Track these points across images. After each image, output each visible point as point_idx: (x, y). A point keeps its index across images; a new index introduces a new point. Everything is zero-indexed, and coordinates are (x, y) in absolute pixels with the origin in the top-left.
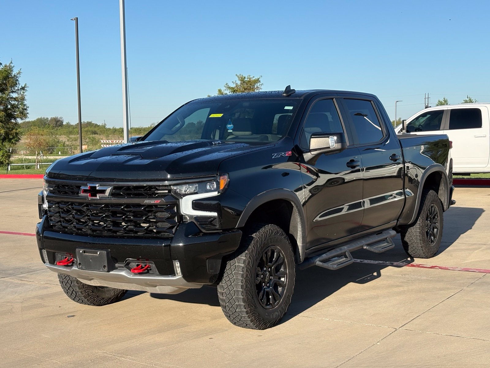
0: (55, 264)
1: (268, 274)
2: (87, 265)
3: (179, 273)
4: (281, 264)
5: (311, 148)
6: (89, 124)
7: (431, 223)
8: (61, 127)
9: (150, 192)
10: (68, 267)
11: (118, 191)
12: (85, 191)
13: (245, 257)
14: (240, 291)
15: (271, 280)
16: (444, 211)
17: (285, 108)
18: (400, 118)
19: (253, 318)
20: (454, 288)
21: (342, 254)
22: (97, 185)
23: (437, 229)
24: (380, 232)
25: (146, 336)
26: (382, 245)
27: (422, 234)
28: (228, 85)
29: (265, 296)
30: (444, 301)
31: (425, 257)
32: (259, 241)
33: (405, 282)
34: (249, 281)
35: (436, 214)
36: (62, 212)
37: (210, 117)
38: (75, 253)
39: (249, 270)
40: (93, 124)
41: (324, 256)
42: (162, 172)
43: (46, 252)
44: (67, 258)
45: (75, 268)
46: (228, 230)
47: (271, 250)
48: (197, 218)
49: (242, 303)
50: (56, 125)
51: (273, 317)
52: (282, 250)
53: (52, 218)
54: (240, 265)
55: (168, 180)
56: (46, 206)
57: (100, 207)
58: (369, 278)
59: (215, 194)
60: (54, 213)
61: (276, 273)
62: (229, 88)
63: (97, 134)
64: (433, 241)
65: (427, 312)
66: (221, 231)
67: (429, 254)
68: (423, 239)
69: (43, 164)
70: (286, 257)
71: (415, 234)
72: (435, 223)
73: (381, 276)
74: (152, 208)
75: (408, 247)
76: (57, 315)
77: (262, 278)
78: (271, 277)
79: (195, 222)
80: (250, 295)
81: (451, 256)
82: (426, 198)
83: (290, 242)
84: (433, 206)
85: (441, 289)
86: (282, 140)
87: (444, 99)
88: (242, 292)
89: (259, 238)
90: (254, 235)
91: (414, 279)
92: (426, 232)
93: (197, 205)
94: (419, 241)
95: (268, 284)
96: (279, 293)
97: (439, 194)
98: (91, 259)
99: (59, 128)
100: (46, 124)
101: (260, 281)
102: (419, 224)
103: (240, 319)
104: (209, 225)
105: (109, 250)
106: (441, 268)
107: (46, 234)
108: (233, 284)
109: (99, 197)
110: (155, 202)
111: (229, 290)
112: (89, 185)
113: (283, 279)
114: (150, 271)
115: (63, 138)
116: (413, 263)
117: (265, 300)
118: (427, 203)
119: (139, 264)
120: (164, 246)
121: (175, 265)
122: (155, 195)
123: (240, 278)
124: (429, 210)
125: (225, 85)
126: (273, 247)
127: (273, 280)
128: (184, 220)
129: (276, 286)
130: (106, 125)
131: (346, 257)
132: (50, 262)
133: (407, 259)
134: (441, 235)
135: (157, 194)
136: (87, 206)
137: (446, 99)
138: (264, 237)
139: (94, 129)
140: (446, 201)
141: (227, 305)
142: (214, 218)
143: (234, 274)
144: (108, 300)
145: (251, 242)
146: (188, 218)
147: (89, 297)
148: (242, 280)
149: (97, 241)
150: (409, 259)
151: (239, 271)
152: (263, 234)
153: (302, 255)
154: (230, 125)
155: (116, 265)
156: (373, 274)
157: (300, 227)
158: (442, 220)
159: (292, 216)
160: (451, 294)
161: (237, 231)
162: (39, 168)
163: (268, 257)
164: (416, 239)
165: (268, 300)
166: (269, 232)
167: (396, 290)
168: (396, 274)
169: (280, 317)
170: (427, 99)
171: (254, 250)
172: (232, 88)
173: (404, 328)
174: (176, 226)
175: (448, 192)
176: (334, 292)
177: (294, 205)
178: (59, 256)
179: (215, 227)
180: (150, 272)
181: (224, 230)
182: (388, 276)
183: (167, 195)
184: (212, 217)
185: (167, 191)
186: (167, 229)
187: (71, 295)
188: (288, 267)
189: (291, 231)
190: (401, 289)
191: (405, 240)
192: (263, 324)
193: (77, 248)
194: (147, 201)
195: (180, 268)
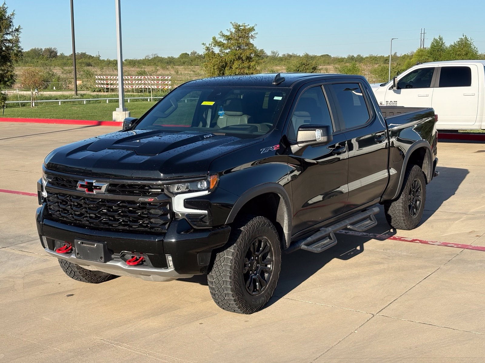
0: (55, 250)
1: (255, 262)
2: (85, 255)
3: (171, 266)
4: (268, 253)
5: (298, 140)
6: (83, 55)
7: (414, 196)
8: (56, 58)
9: (144, 190)
10: (67, 254)
11: (114, 188)
12: (82, 186)
13: (234, 249)
14: (228, 281)
15: (258, 267)
16: (427, 183)
17: (274, 99)
18: (395, 52)
19: (240, 305)
20: (432, 266)
21: (326, 236)
22: (94, 181)
23: (420, 201)
24: (364, 210)
25: (140, 320)
26: (365, 223)
27: (404, 208)
28: (223, 33)
29: (252, 283)
30: (421, 282)
31: (407, 229)
32: (247, 234)
33: (386, 258)
34: (236, 272)
35: (419, 187)
36: (60, 202)
37: (202, 104)
38: (73, 242)
39: (237, 262)
40: (88, 55)
41: (309, 239)
42: (155, 171)
43: (46, 238)
44: (66, 245)
45: (73, 256)
46: (217, 227)
47: (258, 241)
48: (189, 216)
49: (230, 292)
50: (50, 56)
51: (259, 302)
52: (269, 239)
53: (51, 207)
54: (229, 257)
55: (161, 180)
56: (45, 194)
57: (96, 201)
58: (352, 253)
59: (206, 193)
60: (54, 203)
61: (263, 260)
62: (224, 35)
63: (92, 66)
64: (415, 213)
65: (404, 295)
66: (212, 227)
67: (411, 226)
68: (405, 213)
69: (38, 101)
70: (273, 245)
71: (398, 208)
72: (418, 196)
73: (364, 250)
74: (146, 205)
75: (391, 220)
76: (56, 294)
77: (249, 267)
78: (258, 264)
79: (187, 219)
80: (238, 284)
81: (432, 227)
82: (409, 174)
83: (277, 231)
84: (417, 180)
85: (420, 268)
86: (270, 133)
87: (440, 37)
88: (231, 282)
89: (247, 231)
90: (242, 229)
91: (395, 255)
92: (409, 205)
93: (188, 203)
94: (401, 215)
95: (255, 272)
96: (266, 279)
97: (423, 167)
98: (88, 250)
99: (53, 59)
100: (40, 55)
101: (248, 270)
102: (402, 199)
103: (228, 305)
104: (200, 222)
105: (106, 242)
106: (421, 242)
107: (46, 222)
108: (222, 274)
109: (96, 192)
110: (149, 200)
111: (219, 280)
112: (86, 181)
113: (269, 266)
114: (144, 262)
115: (57, 71)
116: (395, 236)
117: (252, 288)
118: (411, 178)
119: (134, 256)
120: (157, 241)
121: (168, 259)
122: (149, 194)
123: (229, 270)
124: (412, 185)
125: (220, 33)
126: (260, 238)
127: (260, 268)
128: (176, 217)
129: (262, 274)
130: (100, 57)
131: (330, 238)
132: (50, 248)
133: (390, 231)
134: (423, 207)
135: (151, 192)
136: (84, 199)
137: (441, 37)
138: (251, 229)
139: (88, 61)
140: (430, 175)
141: (217, 293)
142: (205, 215)
143: (223, 265)
144: (105, 278)
145: (239, 236)
146: (180, 215)
147: (87, 276)
148: (231, 271)
149: (95, 233)
150: (392, 230)
151: (228, 263)
152: (251, 227)
153: (288, 241)
154: (222, 111)
155: (112, 256)
156: (356, 248)
157: (287, 216)
158: (424, 192)
159: (279, 206)
160: (428, 274)
161: (226, 227)
162: (35, 106)
163: (255, 247)
164: (399, 213)
165: (255, 286)
166: (256, 224)
167: (377, 267)
168: (378, 249)
169: (266, 302)
170: (423, 35)
171: (242, 243)
172: (227, 36)
173: (381, 314)
174: (168, 222)
175: (431, 165)
176: (318, 270)
177: (280, 196)
178: (58, 243)
179: (205, 224)
180: (144, 264)
181: (214, 227)
182: (371, 251)
183: (160, 194)
184: (203, 215)
185: (160, 190)
186: (160, 225)
187: (70, 273)
188: (275, 255)
189: (278, 219)
190: (382, 266)
191: (388, 213)
192: (250, 309)
193: (75, 238)
194: (142, 199)
195: (172, 262)
